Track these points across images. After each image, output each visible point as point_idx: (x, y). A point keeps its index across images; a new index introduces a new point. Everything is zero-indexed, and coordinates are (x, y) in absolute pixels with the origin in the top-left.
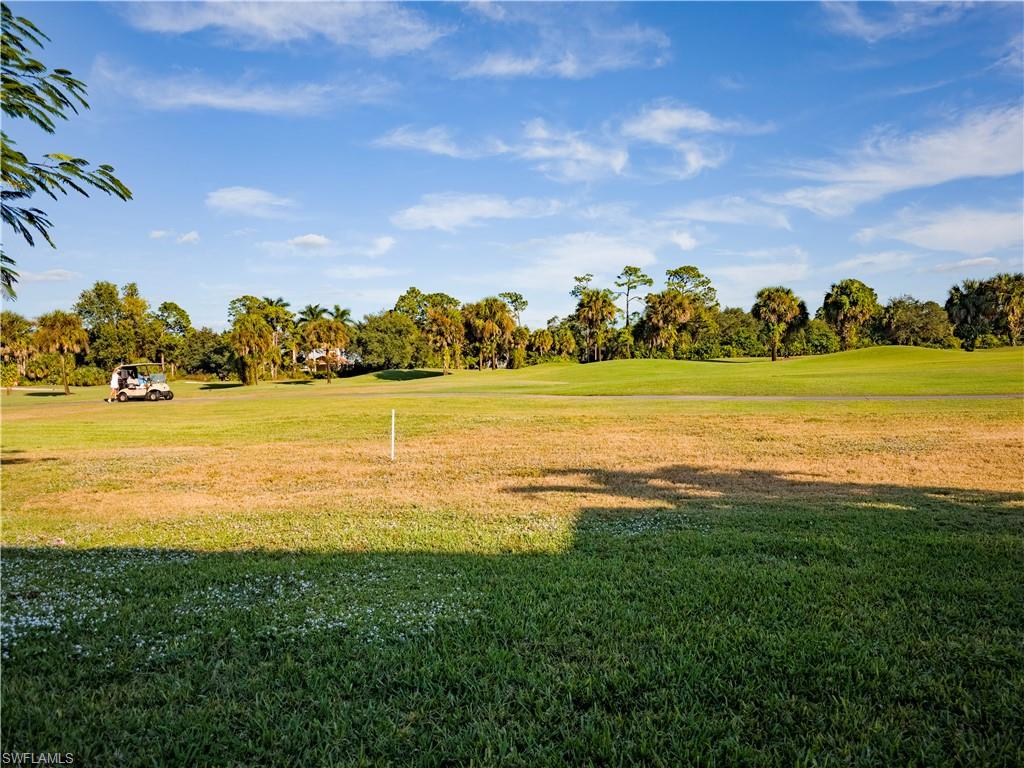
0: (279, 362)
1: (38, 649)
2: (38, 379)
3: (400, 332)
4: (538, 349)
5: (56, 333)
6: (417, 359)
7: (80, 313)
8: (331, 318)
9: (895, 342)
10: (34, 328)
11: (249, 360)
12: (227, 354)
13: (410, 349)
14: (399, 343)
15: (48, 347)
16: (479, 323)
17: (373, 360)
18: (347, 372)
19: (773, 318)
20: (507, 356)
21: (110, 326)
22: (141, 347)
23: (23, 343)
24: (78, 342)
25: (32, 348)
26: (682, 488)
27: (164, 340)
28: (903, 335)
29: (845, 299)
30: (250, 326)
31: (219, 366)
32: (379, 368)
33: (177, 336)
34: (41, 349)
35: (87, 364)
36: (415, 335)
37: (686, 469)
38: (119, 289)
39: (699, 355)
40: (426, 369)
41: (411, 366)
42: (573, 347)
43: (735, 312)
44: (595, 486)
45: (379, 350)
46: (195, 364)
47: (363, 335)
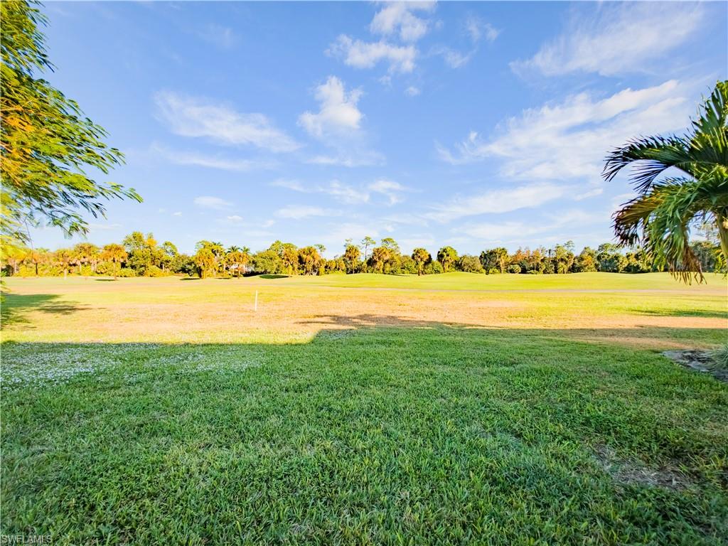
0: (217, 269)
1: (83, 379)
2: (101, 273)
3: (271, 259)
4: (330, 268)
5: (111, 253)
6: (278, 270)
7: (125, 244)
8: (242, 252)
9: (463, 271)
10: (101, 251)
11: (203, 268)
12: (193, 265)
13: (275, 266)
14: (270, 263)
15: (107, 259)
16: (304, 256)
17: (259, 270)
18: (247, 275)
19: (419, 260)
20: (317, 270)
21: (139, 251)
22: (153, 261)
23: (95, 257)
24: (122, 257)
25: (99, 259)
26: (364, 323)
27: (165, 258)
28: (466, 268)
29: (445, 254)
30: (204, 255)
31: (190, 270)
32: (262, 273)
33: (170, 257)
34: (104, 260)
35: (127, 267)
36: (278, 260)
37: (369, 315)
38: (144, 235)
39: (393, 272)
40: (282, 275)
41: (275, 273)
42: (344, 267)
43: (407, 256)
44: (333, 322)
45: (262, 266)
46: (178, 269)
47: (255, 259)
